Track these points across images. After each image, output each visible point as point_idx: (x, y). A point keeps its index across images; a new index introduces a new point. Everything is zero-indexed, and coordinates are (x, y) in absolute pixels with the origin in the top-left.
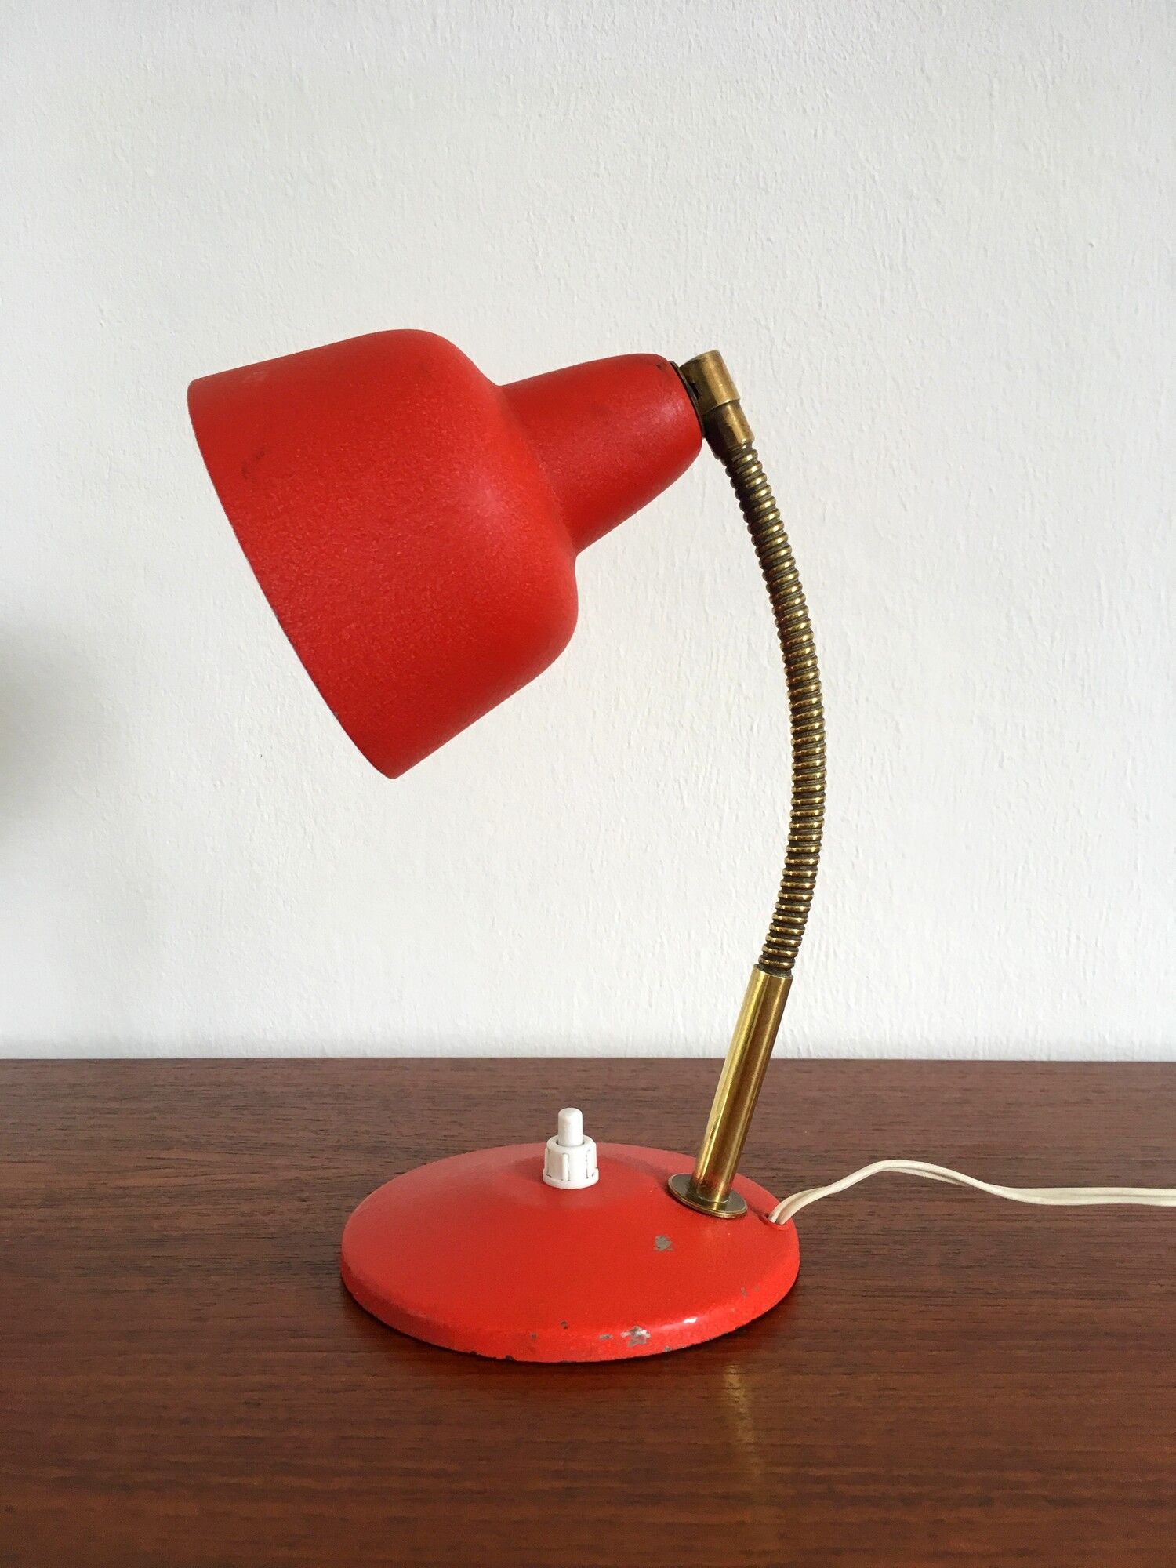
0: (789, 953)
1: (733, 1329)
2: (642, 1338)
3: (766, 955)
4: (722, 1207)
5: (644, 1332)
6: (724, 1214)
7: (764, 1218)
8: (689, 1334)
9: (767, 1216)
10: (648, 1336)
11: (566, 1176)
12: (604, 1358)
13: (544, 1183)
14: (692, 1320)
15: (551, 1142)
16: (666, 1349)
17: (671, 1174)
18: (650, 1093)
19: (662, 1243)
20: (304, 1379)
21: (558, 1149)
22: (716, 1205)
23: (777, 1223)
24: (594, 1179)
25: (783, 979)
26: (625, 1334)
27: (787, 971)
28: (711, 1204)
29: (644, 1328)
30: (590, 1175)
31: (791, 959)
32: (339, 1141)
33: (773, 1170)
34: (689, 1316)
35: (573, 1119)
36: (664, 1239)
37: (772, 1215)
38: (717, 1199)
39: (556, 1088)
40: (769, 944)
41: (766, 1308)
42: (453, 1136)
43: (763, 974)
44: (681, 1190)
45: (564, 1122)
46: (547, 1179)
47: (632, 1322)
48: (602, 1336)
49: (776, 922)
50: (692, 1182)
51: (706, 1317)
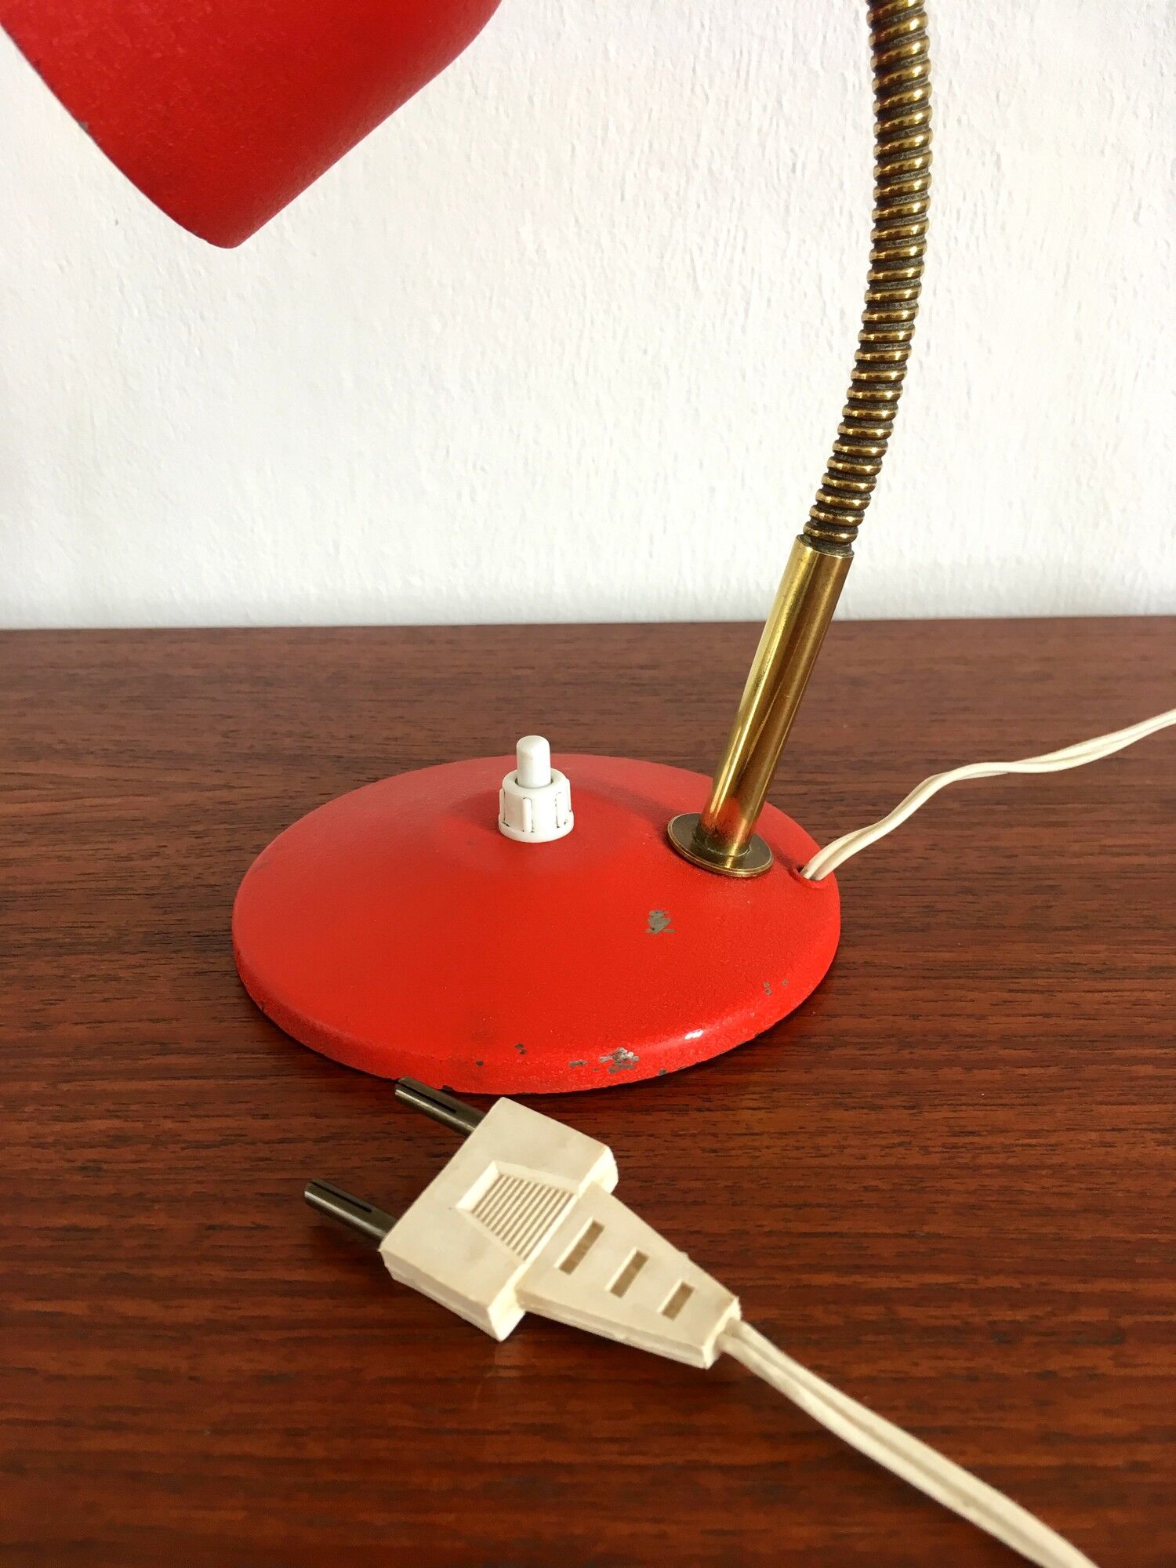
0: (850, 519)
1: (752, 1038)
2: (627, 1063)
3: (815, 523)
4: (738, 863)
5: (629, 1054)
6: (741, 873)
7: (795, 870)
8: (693, 1050)
9: (800, 869)
10: (636, 1058)
11: (528, 826)
12: (574, 1089)
13: (499, 832)
14: (697, 1034)
15: (508, 779)
16: (659, 1072)
17: (669, 817)
18: (647, 673)
19: (658, 922)
20: (168, 1125)
21: (519, 792)
22: (730, 860)
23: (812, 879)
24: (567, 828)
25: (839, 557)
26: (604, 1059)
27: (845, 545)
28: (723, 860)
29: (629, 1049)
30: (561, 824)
31: (852, 529)
33: (805, 783)
34: (693, 1029)
35: (536, 750)
36: (660, 915)
37: (807, 871)
38: (733, 852)
39: (532, 668)
40: (821, 506)
41: (794, 1005)
42: (396, 739)
43: (809, 550)
44: (683, 839)
45: (524, 756)
46: (503, 828)
47: (614, 1043)
48: (573, 1062)
49: (833, 473)
50: (700, 826)
51: (714, 1028)
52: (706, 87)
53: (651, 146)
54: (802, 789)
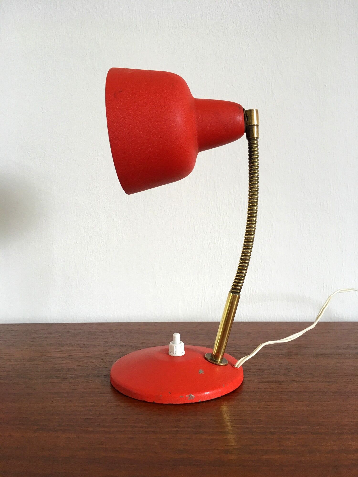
0: (239, 288)
1: (220, 396)
2: (192, 398)
3: (233, 289)
4: (221, 362)
5: (193, 396)
6: (221, 364)
7: (233, 366)
8: (206, 397)
9: (234, 365)
10: (194, 397)
11: (175, 353)
12: (181, 403)
13: (169, 355)
14: (207, 393)
15: (171, 343)
16: (200, 401)
17: (205, 353)
19: (201, 372)
21: (173, 345)
22: (219, 362)
23: (237, 367)
24: (183, 354)
25: (238, 295)
26: (187, 396)
27: (239, 293)
28: (217, 362)
29: (193, 395)
30: (182, 352)
31: (240, 290)
32: (112, 344)
35: (177, 336)
36: (201, 370)
37: (235, 366)
38: (219, 360)
40: (234, 285)
41: (231, 391)
43: (232, 294)
44: (209, 358)
45: (175, 337)
46: (170, 354)
47: (189, 393)
48: (181, 396)
49: (236, 279)
50: (212, 356)
51: (212, 392)
52: (211, 210)
53: (200, 221)
54: (236, 352)
